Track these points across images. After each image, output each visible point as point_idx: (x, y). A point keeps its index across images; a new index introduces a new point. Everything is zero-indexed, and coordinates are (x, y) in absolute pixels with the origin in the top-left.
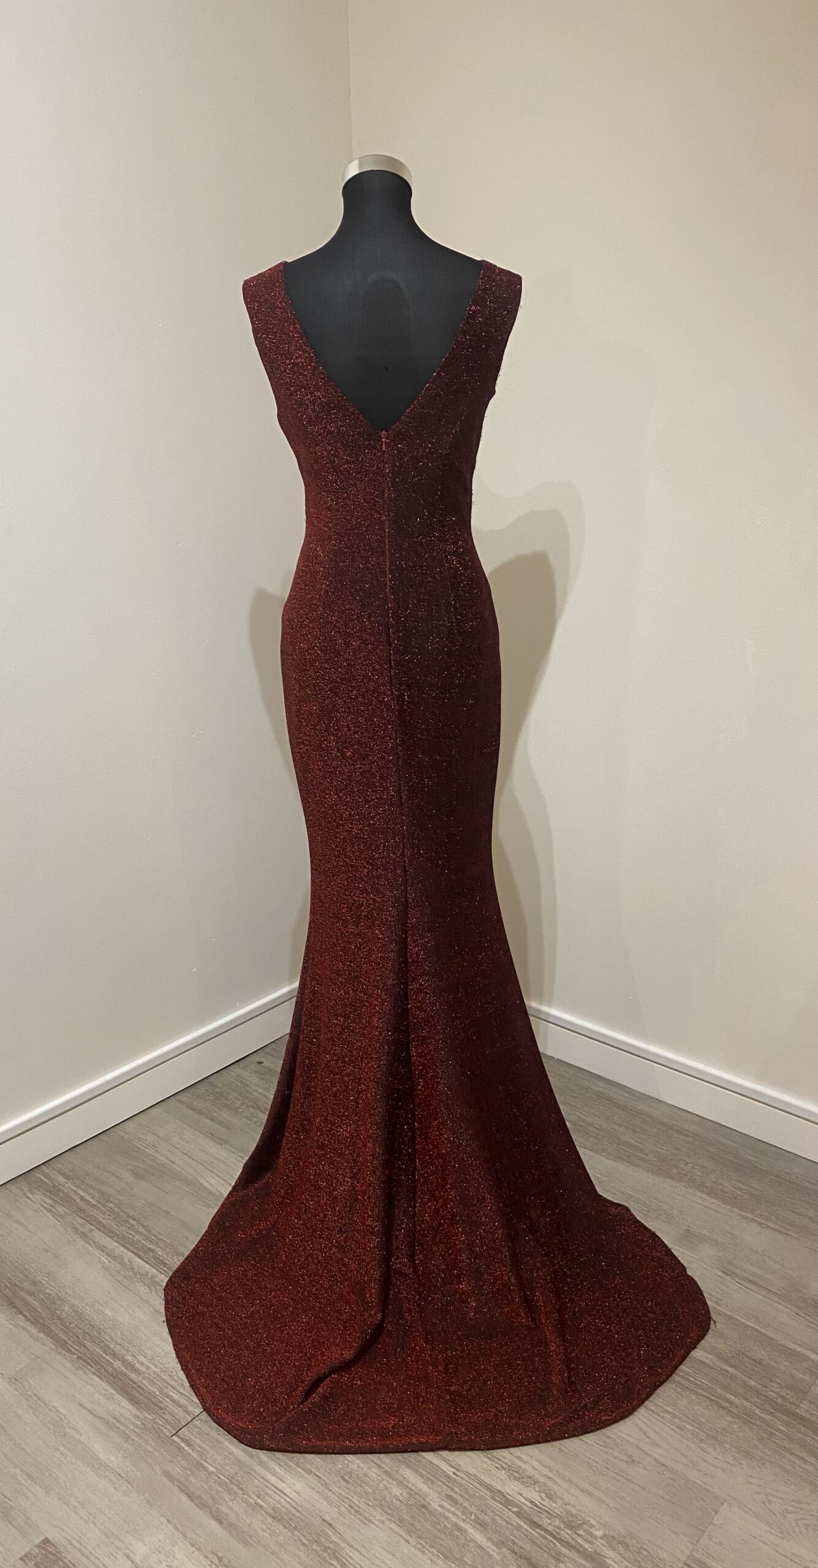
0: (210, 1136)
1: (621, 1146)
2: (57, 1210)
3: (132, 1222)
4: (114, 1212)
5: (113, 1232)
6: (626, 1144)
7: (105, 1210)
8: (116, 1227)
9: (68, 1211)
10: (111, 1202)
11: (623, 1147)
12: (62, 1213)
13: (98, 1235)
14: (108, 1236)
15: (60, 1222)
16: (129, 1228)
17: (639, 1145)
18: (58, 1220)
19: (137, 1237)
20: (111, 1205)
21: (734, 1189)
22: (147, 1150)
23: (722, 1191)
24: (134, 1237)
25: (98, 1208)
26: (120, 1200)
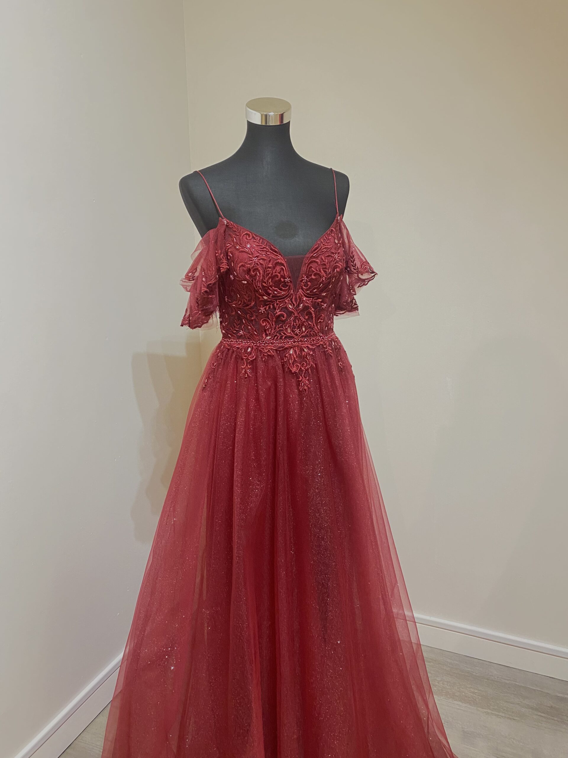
21: (471, 694)
23: (466, 697)
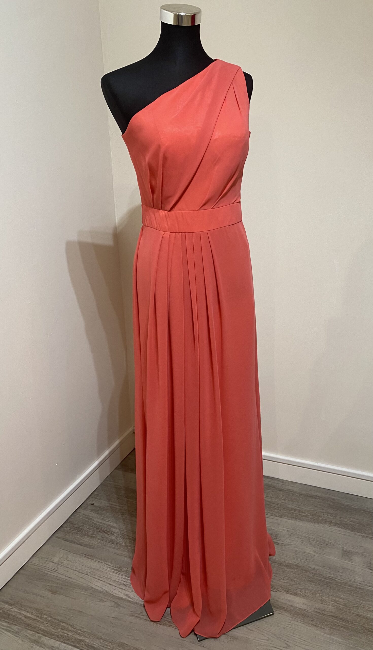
0: (85, 555)
1: (291, 511)
2: (13, 629)
3: (63, 624)
4: (49, 621)
5: (53, 635)
6: (292, 509)
7: (43, 621)
8: (54, 631)
9: (20, 628)
10: (44, 614)
11: (292, 512)
12: (17, 630)
13: (45, 639)
14: (52, 638)
15: (18, 637)
16: (62, 629)
17: (298, 508)
18: (16, 636)
19: (70, 634)
20: (45, 616)
21: (351, 522)
22: (52, 574)
24: (68, 634)
25: (38, 621)
26: (49, 611)
